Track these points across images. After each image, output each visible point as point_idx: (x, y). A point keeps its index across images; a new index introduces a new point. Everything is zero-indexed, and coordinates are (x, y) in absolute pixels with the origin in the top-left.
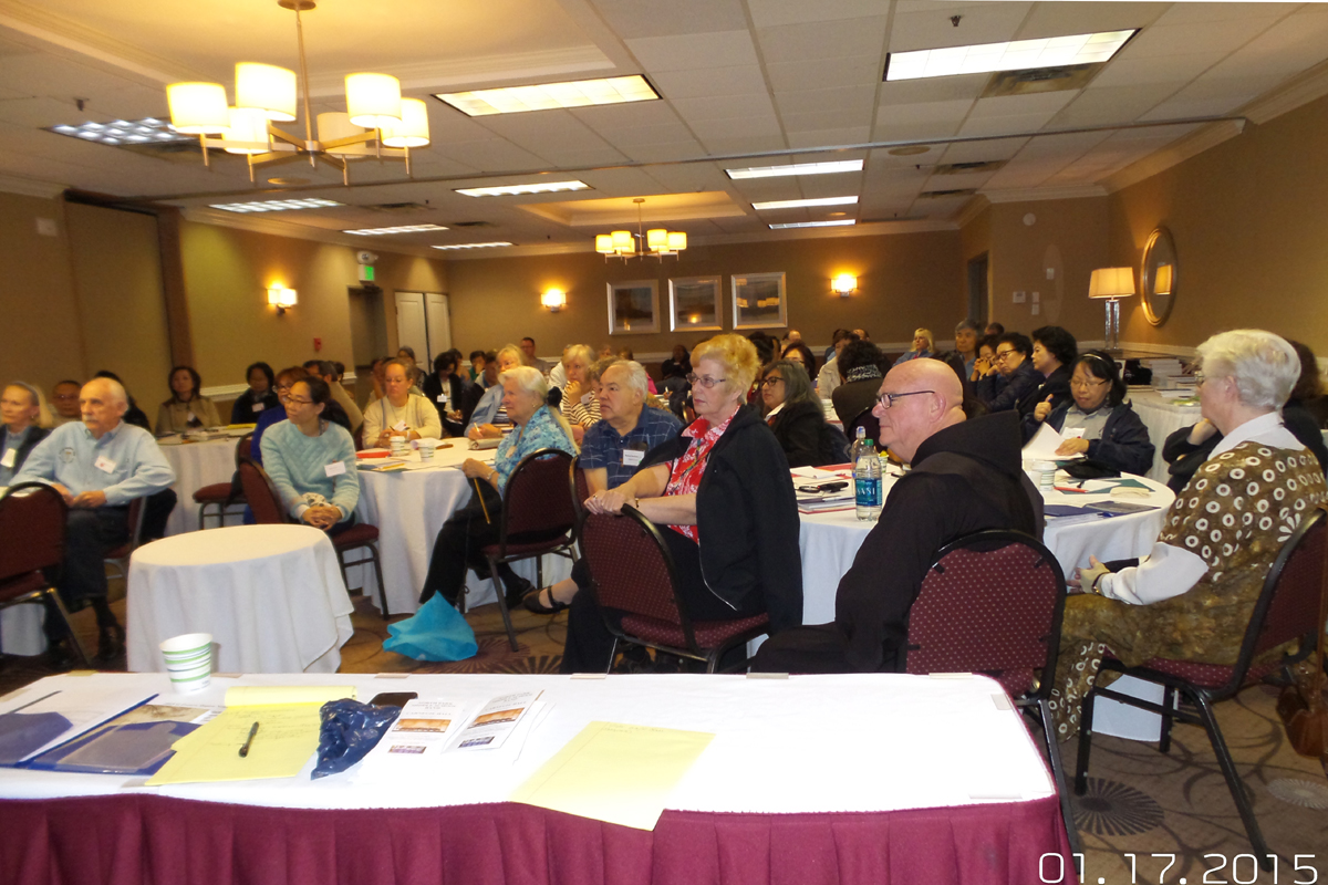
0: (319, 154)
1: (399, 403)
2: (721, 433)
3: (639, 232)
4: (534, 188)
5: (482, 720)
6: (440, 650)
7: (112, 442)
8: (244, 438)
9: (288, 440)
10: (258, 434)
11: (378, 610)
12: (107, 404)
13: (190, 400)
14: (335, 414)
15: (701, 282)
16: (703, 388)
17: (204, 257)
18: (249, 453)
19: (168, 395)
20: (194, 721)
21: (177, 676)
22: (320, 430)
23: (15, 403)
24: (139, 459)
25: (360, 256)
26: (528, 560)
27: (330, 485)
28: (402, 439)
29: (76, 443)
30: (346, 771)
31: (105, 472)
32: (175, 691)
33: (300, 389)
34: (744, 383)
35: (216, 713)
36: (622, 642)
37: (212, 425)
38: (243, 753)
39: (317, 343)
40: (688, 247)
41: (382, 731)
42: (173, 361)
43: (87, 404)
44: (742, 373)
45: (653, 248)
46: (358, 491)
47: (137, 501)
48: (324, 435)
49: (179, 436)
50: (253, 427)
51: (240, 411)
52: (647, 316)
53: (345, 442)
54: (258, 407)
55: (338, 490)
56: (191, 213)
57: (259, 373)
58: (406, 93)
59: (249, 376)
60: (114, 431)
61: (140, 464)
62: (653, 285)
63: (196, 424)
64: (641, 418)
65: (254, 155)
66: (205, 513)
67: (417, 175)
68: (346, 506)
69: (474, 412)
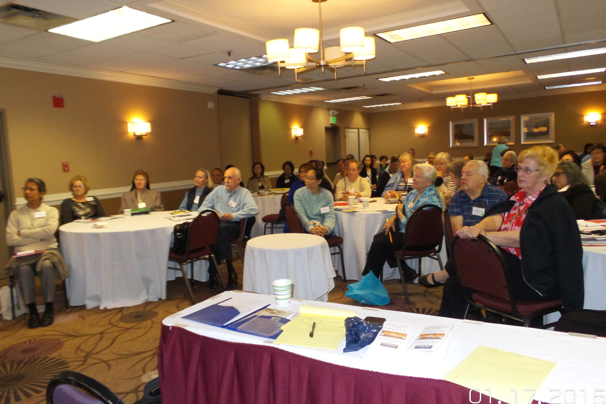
0: (326, 66)
1: (353, 180)
2: (534, 199)
3: (471, 94)
4: (417, 76)
5: (423, 336)
6: (372, 299)
7: (235, 194)
8: (284, 194)
9: (305, 196)
10: (292, 193)
11: (341, 277)
12: (234, 178)
13: (260, 177)
14: (325, 185)
15: (501, 119)
16: (524, 174)
17: (268, 115)
18: (287, 201)
19: (251, 175)
20: (288, 318)
21: (278, 297)
22: (319, 192)
23: (200, 177)
24: (245, 202)
25: (331, 112)
26: (414, 260)
27: (322, 217)
28: (354, 197)
29: (222, 195)
30: (359, 351)
31: (232, 207)
32: (277, 303)
33: (311, 173)
34: (549, 172)
35: (295, 316)
36: (472, 306)
37: (268, 189)
38: (311, 335)
39: (311, 152)
40: (498, 101)
41: (375, 335)
42: (253, 161)
43: (227, 178)
44: (549, 167)
45: (477, 102)
46: (334, 220)
47: (244, 219)
48: (321, 194)
49: (256, 192)
50: (287, 190)
51: (279, 183)
52: (472, 138)
53: (330, 198)
54: (287, 181)
55: (326, 220)
56: (263, 97)
57: (287, 167)
58: (367, 34)
59: (284, 168)
60: (236, 190)
61: (245, 204)
62: (475, 122)
63: (262, 188)
64: (483, 191)
65: (298, 69)
66: (267, 227)
67: (368, 73)
68: (330, 227)
69: (387, 185)
